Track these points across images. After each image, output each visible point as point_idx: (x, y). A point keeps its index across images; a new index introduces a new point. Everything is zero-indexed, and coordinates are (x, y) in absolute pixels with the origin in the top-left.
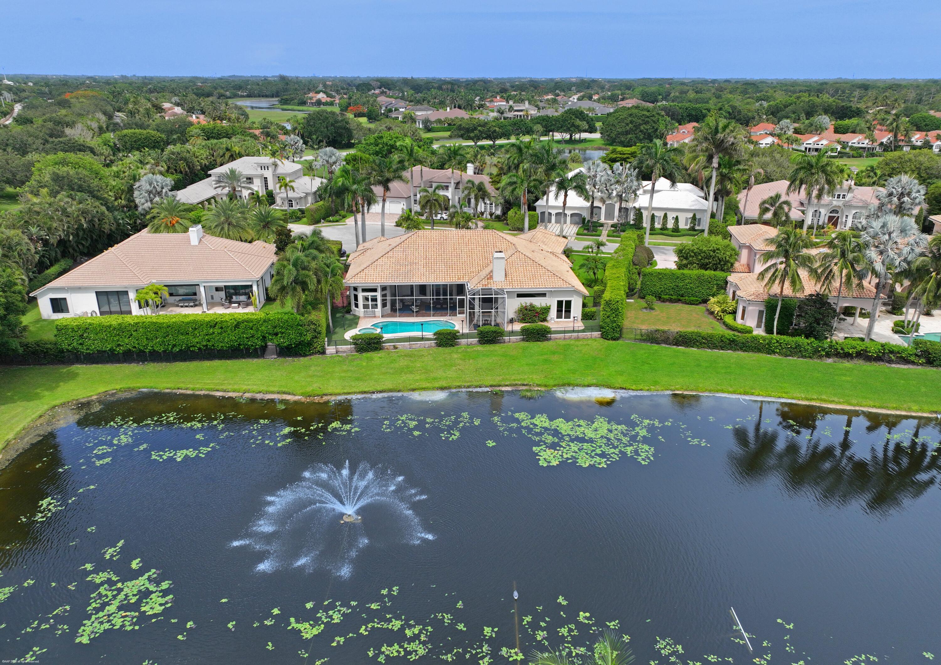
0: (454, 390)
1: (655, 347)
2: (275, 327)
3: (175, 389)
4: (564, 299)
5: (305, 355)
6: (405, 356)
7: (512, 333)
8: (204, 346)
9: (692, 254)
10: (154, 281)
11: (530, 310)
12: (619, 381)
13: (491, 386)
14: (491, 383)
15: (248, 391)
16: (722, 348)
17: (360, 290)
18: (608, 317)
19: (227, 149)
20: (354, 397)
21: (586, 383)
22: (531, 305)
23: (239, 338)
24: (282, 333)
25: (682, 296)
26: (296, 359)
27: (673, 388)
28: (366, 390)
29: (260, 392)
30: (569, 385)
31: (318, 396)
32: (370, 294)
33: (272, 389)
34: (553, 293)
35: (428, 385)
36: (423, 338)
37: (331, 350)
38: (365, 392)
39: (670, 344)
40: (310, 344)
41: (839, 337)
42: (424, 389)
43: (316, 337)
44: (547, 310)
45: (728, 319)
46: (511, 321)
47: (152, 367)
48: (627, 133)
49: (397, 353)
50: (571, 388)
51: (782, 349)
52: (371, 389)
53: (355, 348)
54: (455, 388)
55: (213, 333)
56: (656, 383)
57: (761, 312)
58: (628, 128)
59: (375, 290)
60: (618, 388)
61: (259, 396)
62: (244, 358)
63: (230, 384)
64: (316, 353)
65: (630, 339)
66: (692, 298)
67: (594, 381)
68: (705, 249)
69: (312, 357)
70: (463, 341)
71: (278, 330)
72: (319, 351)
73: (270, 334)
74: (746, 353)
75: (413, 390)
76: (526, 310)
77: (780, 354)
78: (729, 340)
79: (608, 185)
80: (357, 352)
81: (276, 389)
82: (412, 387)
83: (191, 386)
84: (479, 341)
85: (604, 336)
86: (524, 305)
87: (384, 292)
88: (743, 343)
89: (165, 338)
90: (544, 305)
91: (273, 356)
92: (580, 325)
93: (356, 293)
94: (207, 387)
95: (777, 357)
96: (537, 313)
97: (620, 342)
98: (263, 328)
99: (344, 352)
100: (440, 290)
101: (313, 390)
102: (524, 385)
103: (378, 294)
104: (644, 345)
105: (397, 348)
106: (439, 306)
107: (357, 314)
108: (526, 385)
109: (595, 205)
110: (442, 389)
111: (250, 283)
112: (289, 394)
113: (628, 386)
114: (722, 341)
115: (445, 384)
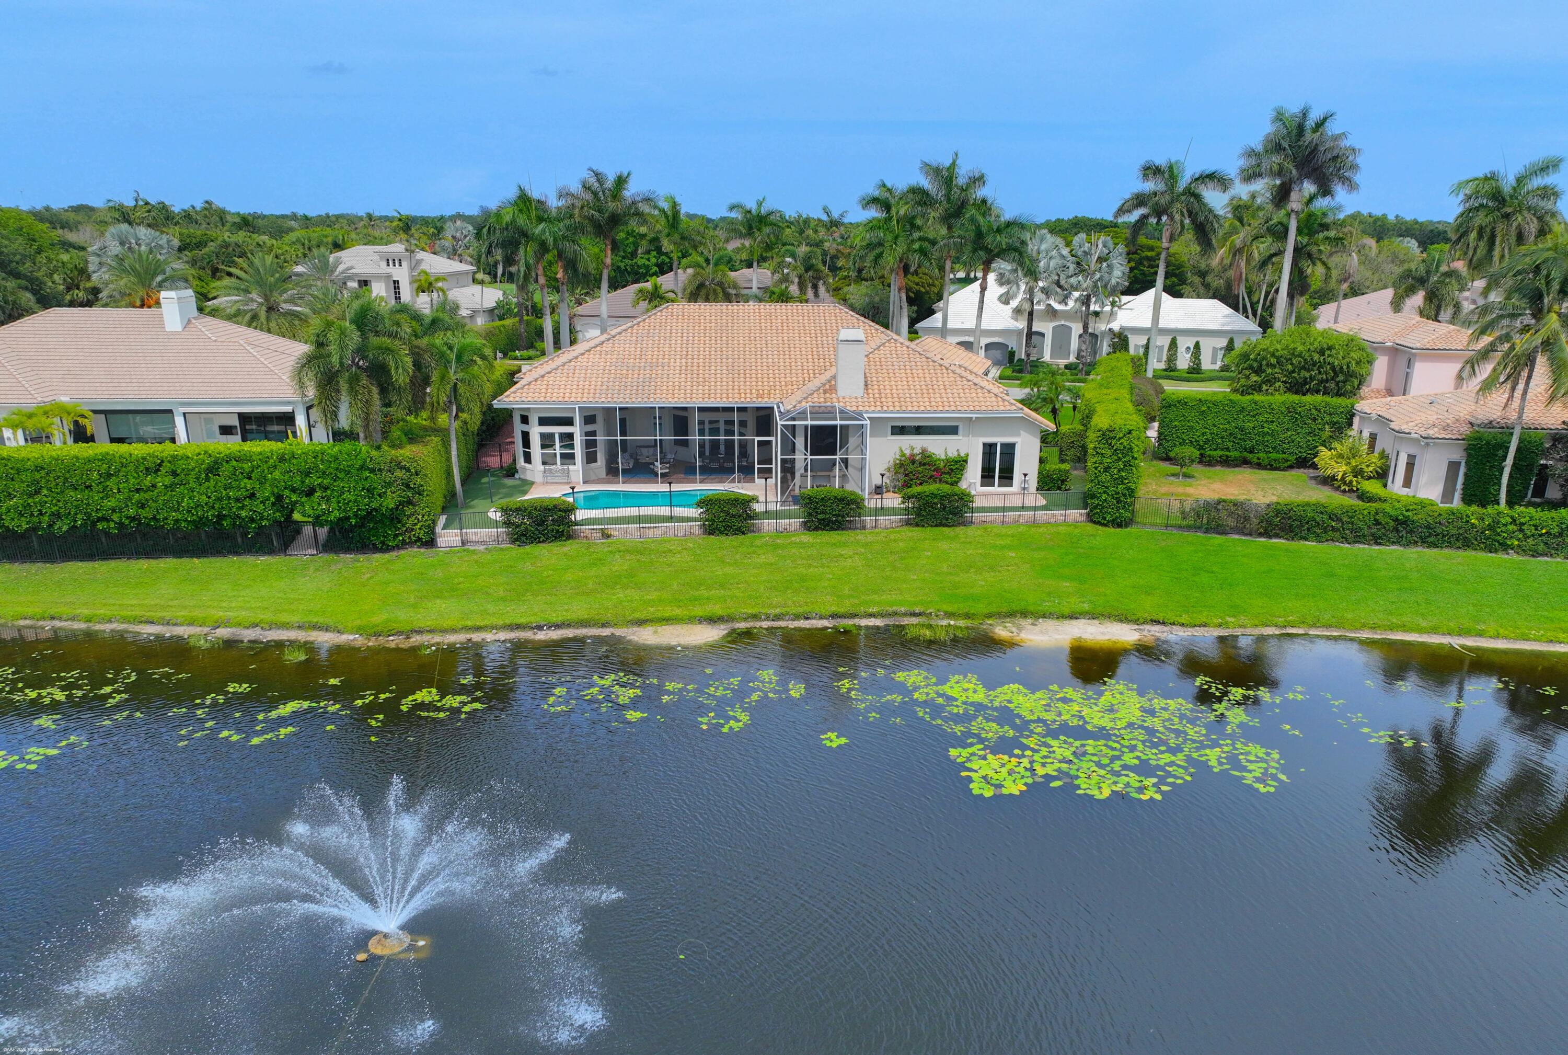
0: (742, 625)
1: (1218, 539)
2: (308, 474)
3: (44, 619)
4: (999, 440)
5: (385, 549)
6: (628, 551)
7: (881, 511)
8: (132, 519)
9: (1273, 361)
10: (65, 399)
11: (921, 464)
12: (1147, 605)
13: (833, 616)
14: (834, 609)
15: (226, 623)
16: (1377, 540)
17: (534, 420)
18: (1106, 469)
20: (489, 637)
21: (1066, 611)
22: (924, 451)
23: (220, 499)
24: (326, 489)
25: (1251, 452)
26: (361, 557)
27: (1281, 621)
28: (523, 620)
29: (255, 625)
30: (1024, 614)
31: (399, 633)
32: (557, 430)
33: (285, 618)
34: (975, 423)
35: (678, 612)
36: (672, 517)
37: (448, 537)
38: (518, 627)
39: (1250, 534)
40: (394, 518)
42: (667, 620)
43: (410, 502)
44: (958, 465)
45: (1372, 486)
46: (878, 490)
49: (609, 545)
50: (1030, 621)
51: (1526, 537)
52: (534, 620)
53: (508, 534)
54: (745, 619)
55: (154, 486)
56: (1236, 610)
57: (1453, 467)
59: (569, 422)
60: (1145, 622)
61: (248, 635)
62: (237, 553)
63: (185, 607)
64: (412, 544)
65: (1154, 525)
66: (1274, 456)
67: (1086, 607)
68: (1300, 348)
69: (402, 552)
70: (768, 525)
71: (315, 480)
72: (419, 539)
73: (294, 490)
74: (1434, 552)
75: (641, 623)
76: (913, 462)
77: (1520, 550)
78: (1396, 520)
79: (1062, 276)
80: (513, 541)
81: (295, 619)
82: (637, 615)
83: (86, 612)
84: (805, 523)
85: (1096, 518)
86: (908, 452)
87: (590, 428)
88: (1428, 527)
89: (31, 495)
90: (952, 454)
91: (309, 551)
92: (1035, 499)
93: (525, 428)
94: (124, 613)
95: (1513, 557)
96: (937, 470)
97: (1133, 530)
98: (277, 474)
99: (482, 543)
101: (388, 620)
102: (913, 614)
103: (576, 429)
104: (1190, 536)
105: (609, 536)
106: (716, 465)
107: (529, 477)
108: (920, 614)
109: (1034, 329)
110: (712, 620)
111: (288, 409)
112: (327, 629)
113: (1171, 617)
114: (1377, 523)
115: (718, 610)
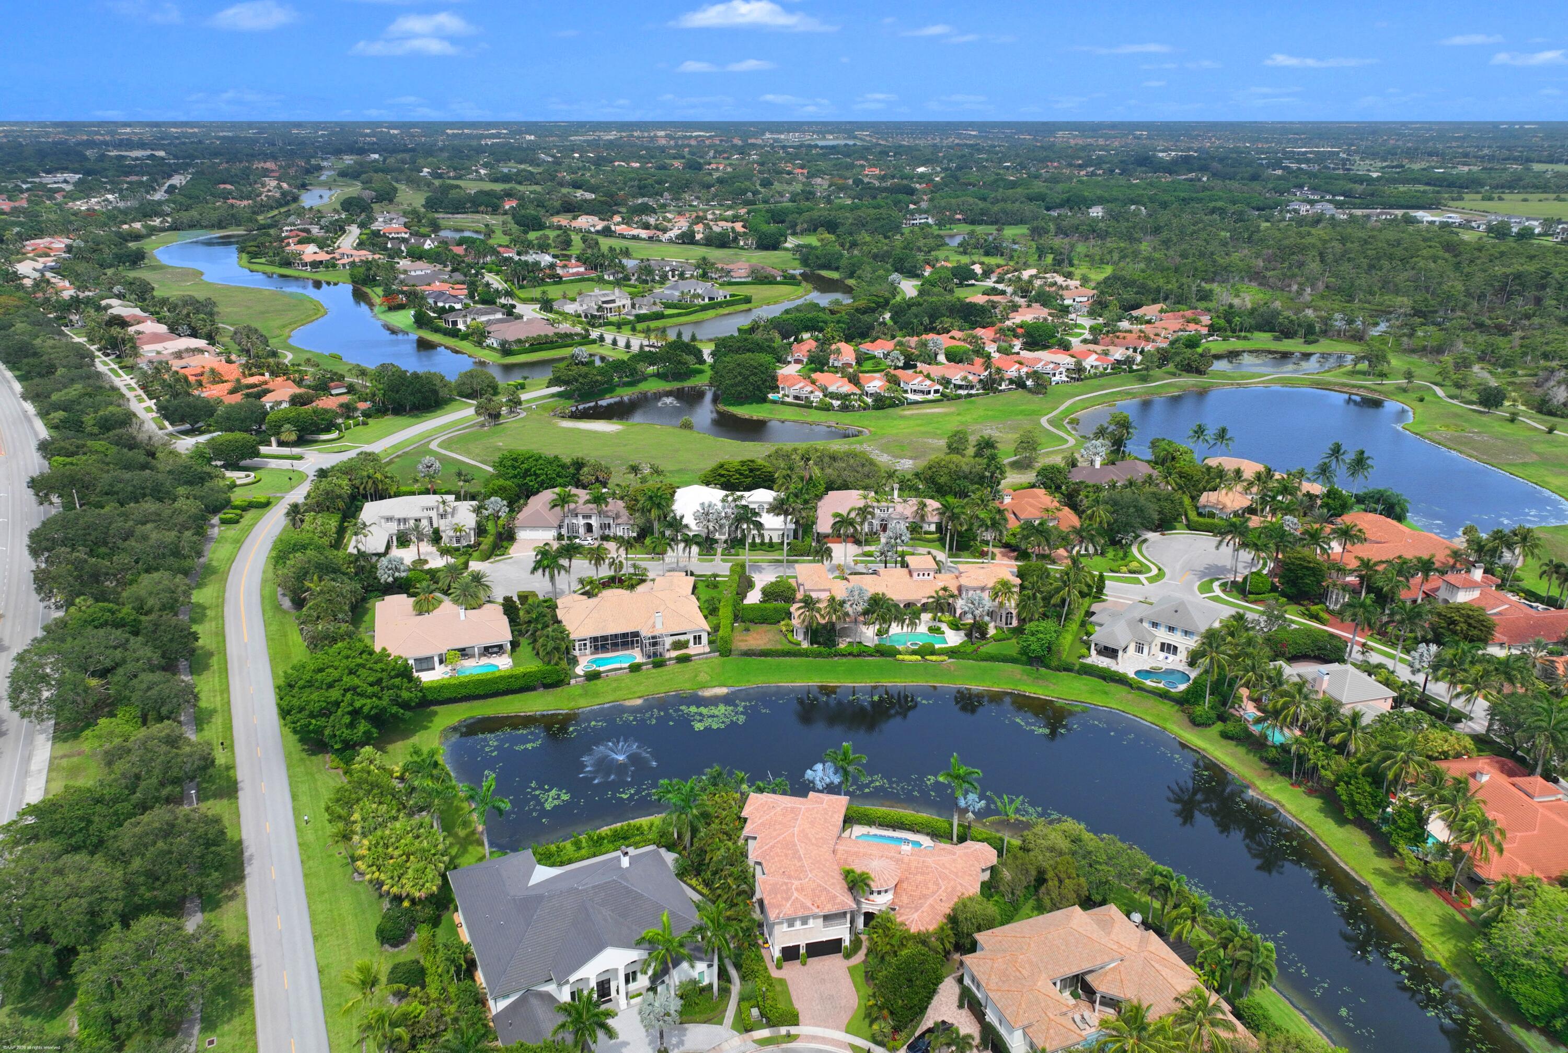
0: (646, 698)
1: (749, 659)
4: (697, 634)
5: (559, 688)
6: (615, 681)
7: (670, 659)
8: (506, 689)
11: (679, 644)
12: (730, 682)
13: (665, 693)
15: (538, 711)
16: (784, 656)
17: (575, 641)
18: (723, 643)
19: (369, 477)
21: (714, 685)
22: (679, 640)
23: (526, 682)
24: (549, 677)
25: (764, 621)
28: (600, 703)
30: (706, 688)
31: (576, 709)
32: (581, 643)
34: (690, 631)
35: (632, 696)
36: (621, 668)
37: (572, 682)
39: (757, 656)
40: (560, 679)
41: (842, 646)
42: (630, 699)
43: (562, 675)
44: (688, 641)
45: (789, 636)
46: (669, 652)
47: (476, 703)
48: (736, 385)
49: (610, 679)
50: (707, 690)
52: (603, 702)
53: (585, 680)
54: (646, 696)
58: (737, 380)
59: (583, 640)
60: (729, 687)
64: (564, 685)
65: (735, 656)
66: (770, 622)
67: (718, 684)
69: (563, 688)
70: (644, 668)
71: (546, 675)
72: (567, 683)
73: (542, 678)
74: (796, 660)
75: (625, 700)
76: (676, 644)
78: (787, 651)
80: (587, 682)
82: (624, 698)
84: (653, 667)
85: (722, 655)
86: (675, 641)
87: (591, 641)
88: (794, 653)
89: (485, 687)
90: (686, 639)
92: (707, 649)
93: (574, 643)
95: (811, 660)
96: (683, 645)
97: (730, 658)
98: (538, 675)
99: (580, 683)
100: (625, 635)
101: (573, 706)
102: (681, 690)
103: (588, 642)
104: (743, 659)
105: (609, 676)
107: (578, 657)
108: (683, 690)
110: (640, 697)
112: (561, 710)
113: (734, 685)
114: (784, 652)
